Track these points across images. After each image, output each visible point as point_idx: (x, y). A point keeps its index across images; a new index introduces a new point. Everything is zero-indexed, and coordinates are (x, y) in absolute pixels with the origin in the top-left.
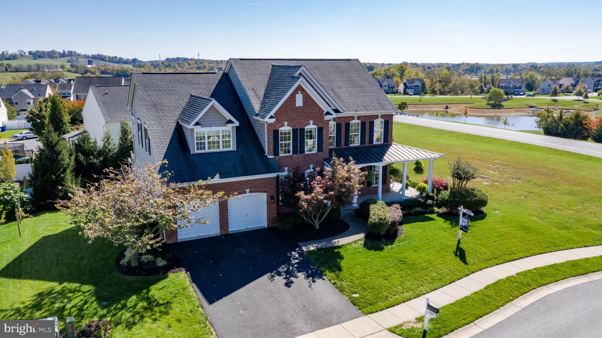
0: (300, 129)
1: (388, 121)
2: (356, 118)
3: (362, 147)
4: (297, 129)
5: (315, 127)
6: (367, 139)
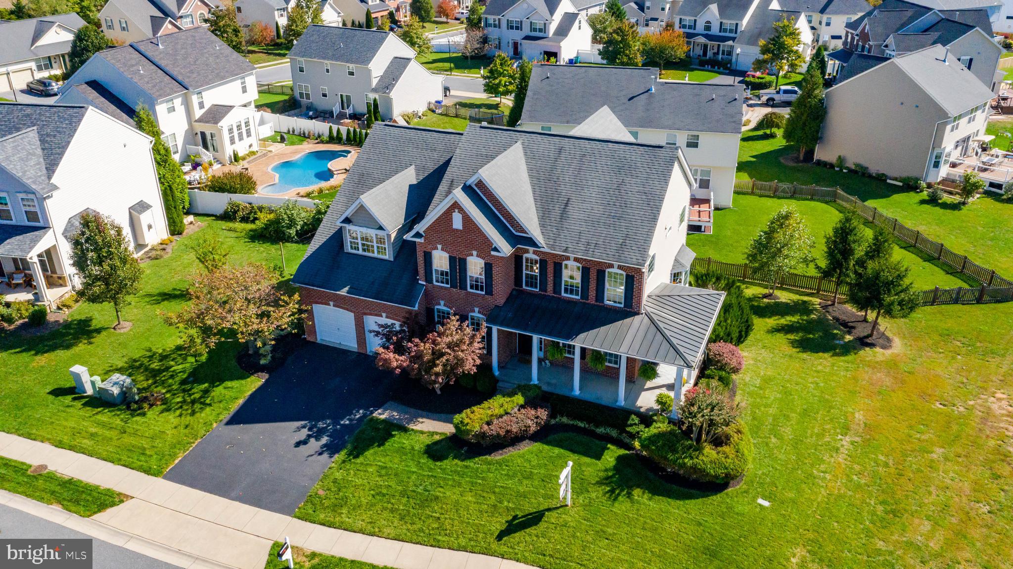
0: (460, 259)
1: (633, 276)
2: (572, 259)
3: (582, 304)
4: (455, 258)
5: (482, 262)
6: (592, 293)
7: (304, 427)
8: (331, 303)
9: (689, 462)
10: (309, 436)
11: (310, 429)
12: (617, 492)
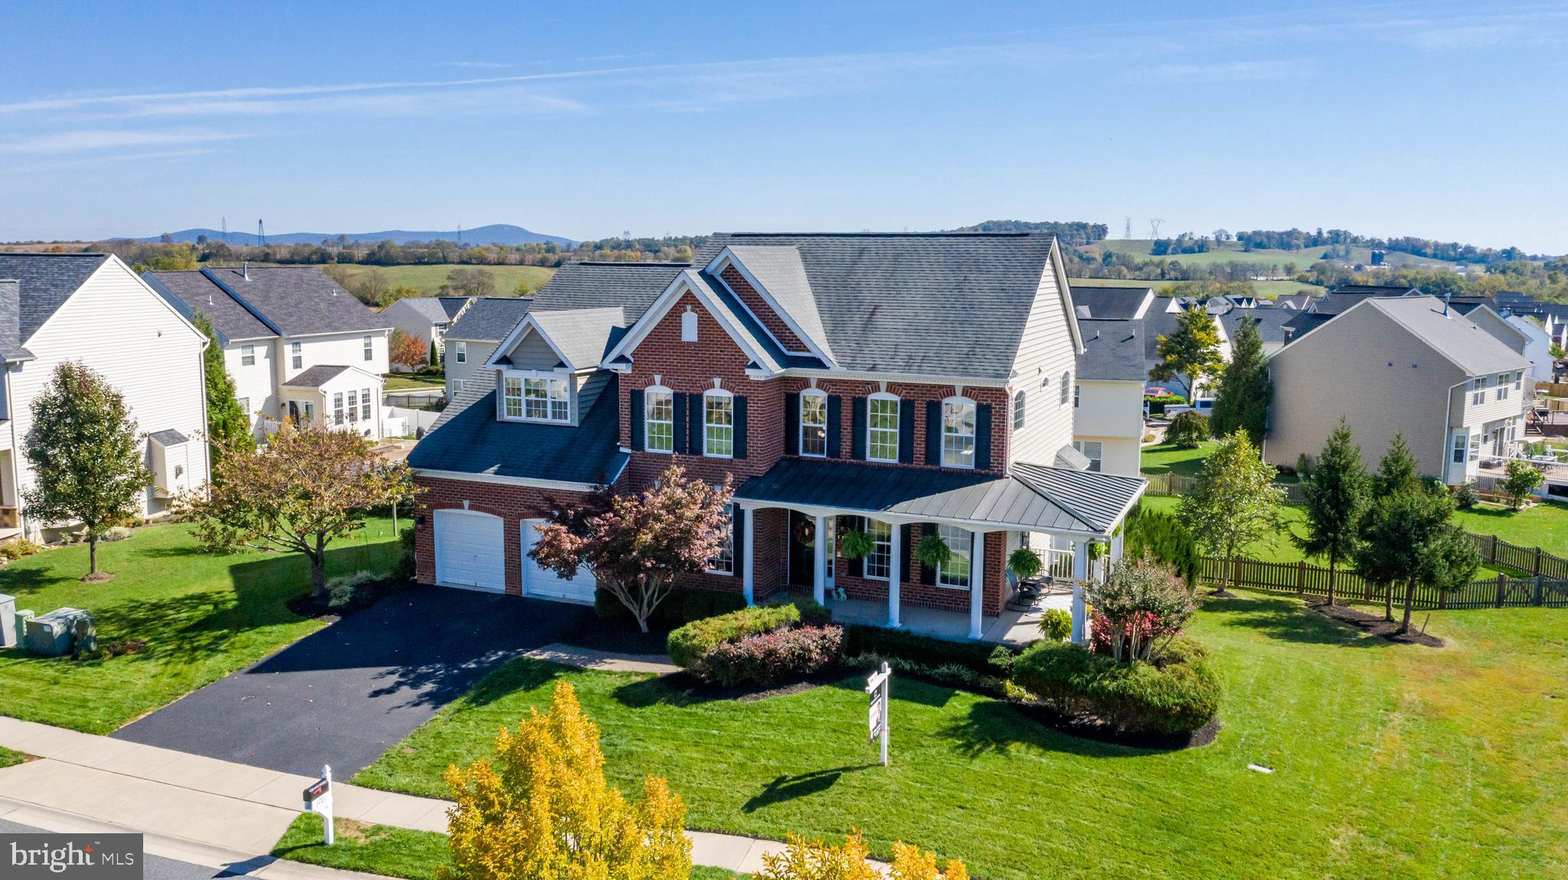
0: (691, 395)
1: (989, 407)
2: (883, 387)
3: (900, 468)
4: (684, 394)
5: (730, 395)
6: (919, 448)
7: (392, 673)
8: (466, 503)
9: (1110, 685)
10: (399, 684)
11: (401, 676)
12: (977, 747)
